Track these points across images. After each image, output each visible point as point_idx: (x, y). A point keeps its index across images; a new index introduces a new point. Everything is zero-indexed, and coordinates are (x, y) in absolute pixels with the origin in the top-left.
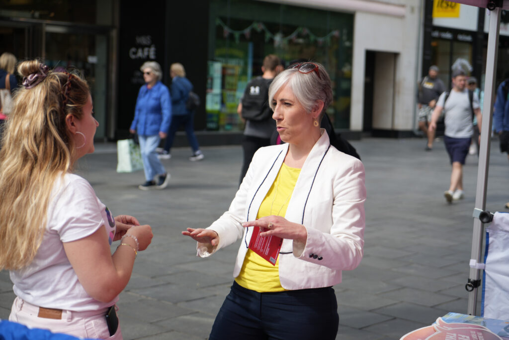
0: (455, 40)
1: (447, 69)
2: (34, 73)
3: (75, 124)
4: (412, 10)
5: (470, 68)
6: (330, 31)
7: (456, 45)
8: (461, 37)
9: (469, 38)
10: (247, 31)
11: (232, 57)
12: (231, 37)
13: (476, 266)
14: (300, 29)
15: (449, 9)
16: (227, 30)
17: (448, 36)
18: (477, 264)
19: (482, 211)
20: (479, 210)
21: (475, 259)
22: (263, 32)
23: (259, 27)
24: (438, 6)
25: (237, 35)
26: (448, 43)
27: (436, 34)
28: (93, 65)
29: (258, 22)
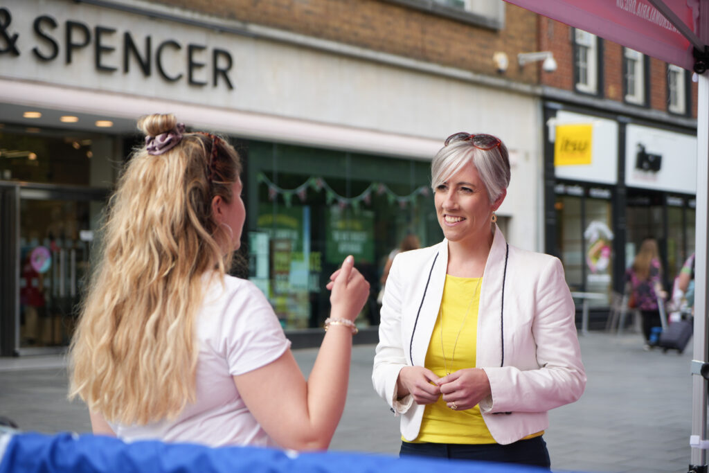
0: (587, 196)
1: (578, 237)
2: (167, 133)
3: (222, 210)
4: (527, 156)
5: (609, 235)
6: (416, 187)
7: (588, 203)
8: (595, 193)
9: (605, 194)
10: (301, 190)
11: (282, 227)
12: (280, 199)
13: (699, 445)
14: (374, 186)
15: (577, 153)
16: (274, 190)
17: (577, 191)
18: (702, 441)
19: (703, 363)
20: (699, 362)
21: (697, 434)
22: (323, 191)
23: (317, 184)
24: (561, 149)
25: (288, 195)
26: (577, 203)
27: (560, 189)
28: (87, 243)
29: (316, 176)
